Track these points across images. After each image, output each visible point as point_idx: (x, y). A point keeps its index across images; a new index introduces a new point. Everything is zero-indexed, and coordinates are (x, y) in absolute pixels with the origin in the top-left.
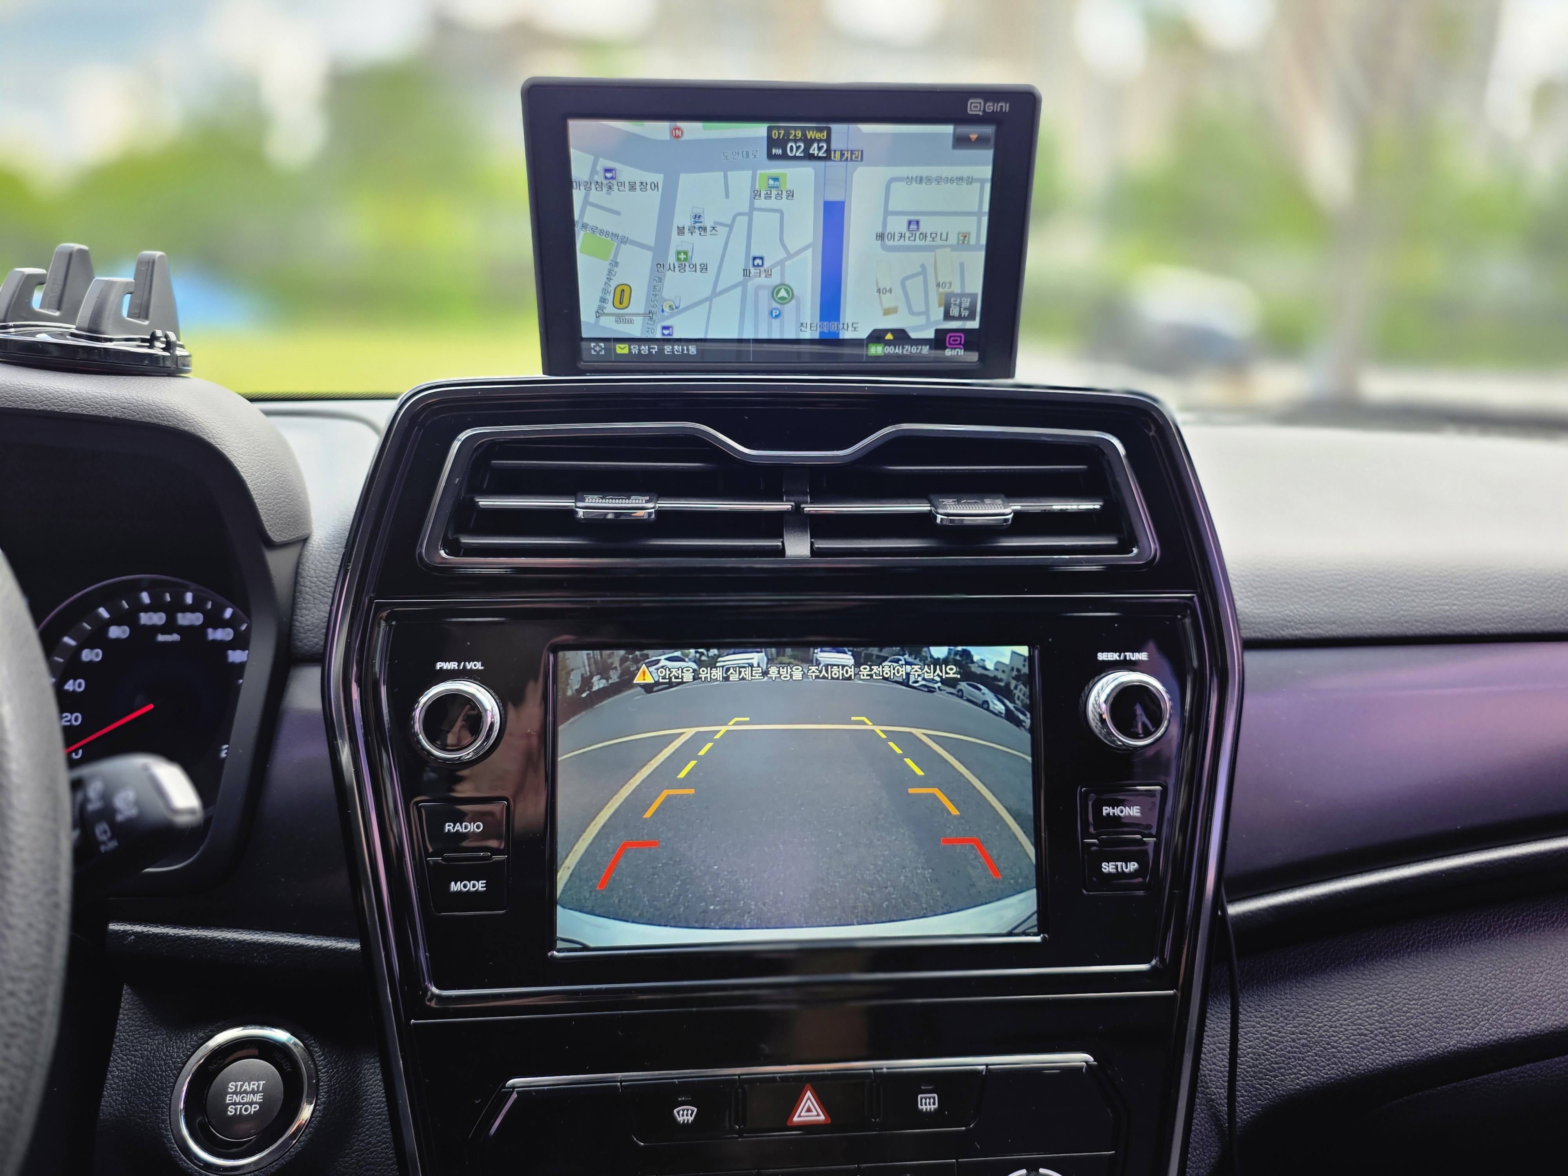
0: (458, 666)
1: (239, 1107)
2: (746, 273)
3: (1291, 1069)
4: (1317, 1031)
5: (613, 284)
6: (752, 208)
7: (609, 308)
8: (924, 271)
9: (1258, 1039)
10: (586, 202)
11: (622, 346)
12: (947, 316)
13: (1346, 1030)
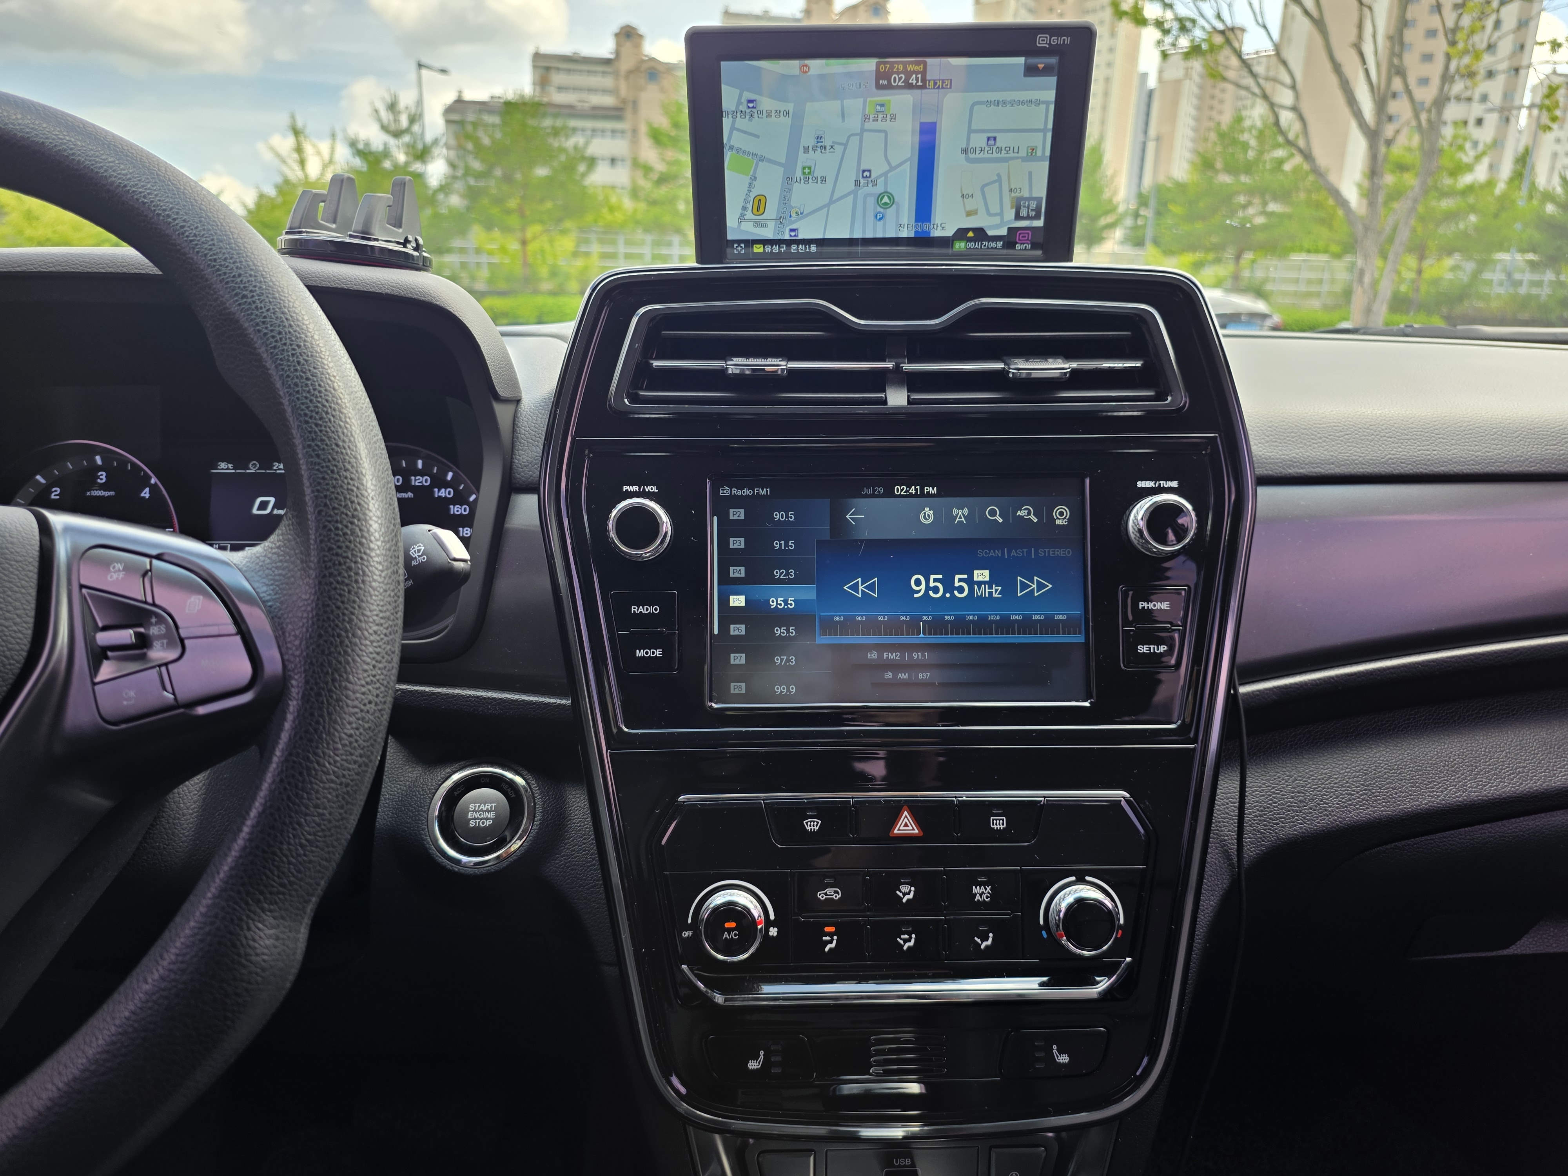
0: (639, 489)
1: (478, 821)
2: (857, 183)
3: (1290, 819)
4: (1313, 791)
5: (753, 195)
6: (863, 130)
7: (749, 215)
8: (999, 179)
9: (1263, 796)
10: (733, 128)
11: (758, 246)
12: (1018, 217)
13: (1336, 791)
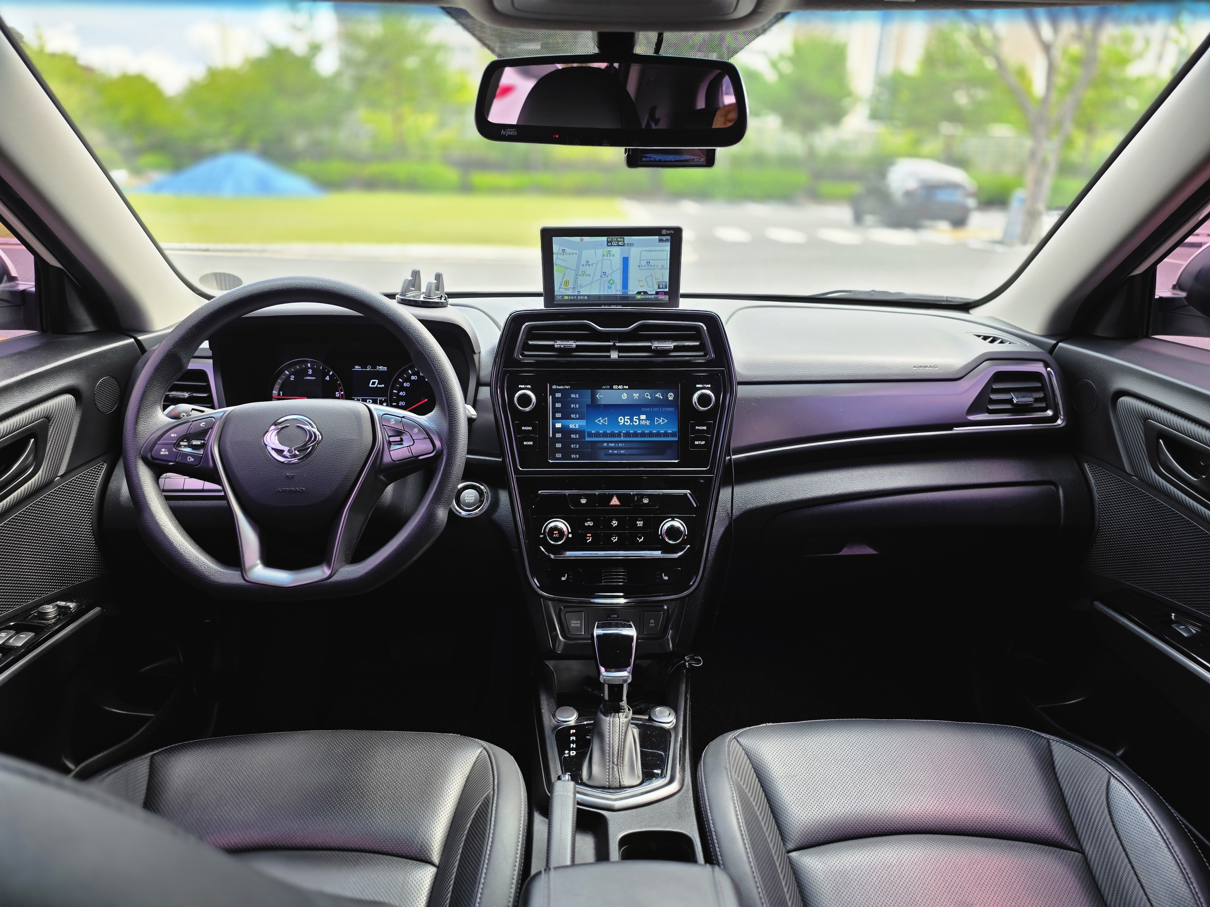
0: (525, 387)
1: (469, 500)
2: (601, 276)
5: (564, 280)
6: (603, 259)
7: (563, 286)
8: (652, 275)
10: (557, 258)
11: (565, 298)
12: (659, 288)
